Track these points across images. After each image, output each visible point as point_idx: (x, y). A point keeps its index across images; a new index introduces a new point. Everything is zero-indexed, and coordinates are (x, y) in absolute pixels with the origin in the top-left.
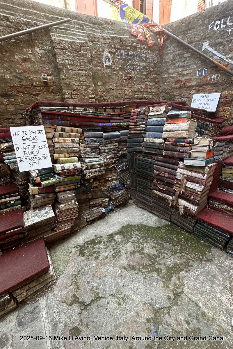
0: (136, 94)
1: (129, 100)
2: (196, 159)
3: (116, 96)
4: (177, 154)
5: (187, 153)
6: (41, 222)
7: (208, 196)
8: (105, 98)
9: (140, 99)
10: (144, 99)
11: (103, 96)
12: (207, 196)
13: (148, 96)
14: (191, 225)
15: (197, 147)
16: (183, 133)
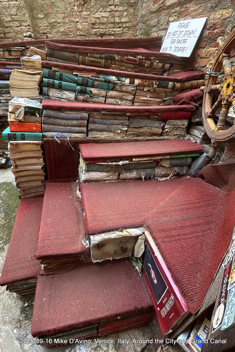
0: (95, 28)
1: (84, 37)
3: (63, 32)
8: (49, 36)
9: (102, 35)
10: (109, 35)
11: (46, 34)
13: (115, 29)
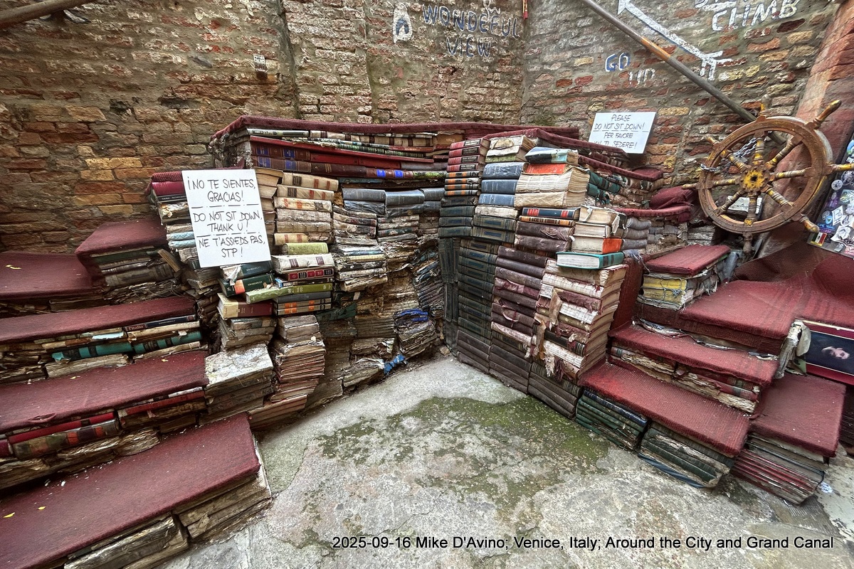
0: (466, 109)
1: (450, 120)
2: (582, 253)
3: (419, 110)
4: (543, 242)
5: (565, 240)
6: (243, 377)
7: (608, 337)
8: (396, 114)
9: (476, 119)
10: (486, 119)
11: (390, 110)
12: (605, 335)
13: (494, 113)
14: (569, 400)
15: (584, 227)
16: (557, 196)
